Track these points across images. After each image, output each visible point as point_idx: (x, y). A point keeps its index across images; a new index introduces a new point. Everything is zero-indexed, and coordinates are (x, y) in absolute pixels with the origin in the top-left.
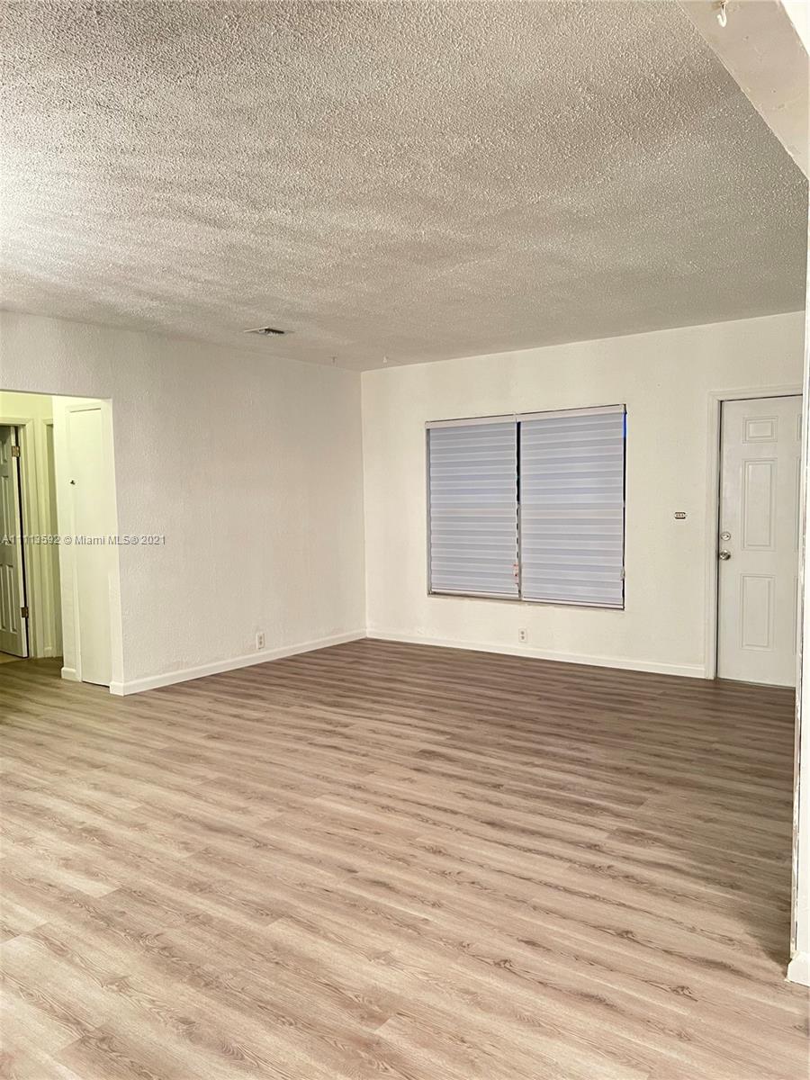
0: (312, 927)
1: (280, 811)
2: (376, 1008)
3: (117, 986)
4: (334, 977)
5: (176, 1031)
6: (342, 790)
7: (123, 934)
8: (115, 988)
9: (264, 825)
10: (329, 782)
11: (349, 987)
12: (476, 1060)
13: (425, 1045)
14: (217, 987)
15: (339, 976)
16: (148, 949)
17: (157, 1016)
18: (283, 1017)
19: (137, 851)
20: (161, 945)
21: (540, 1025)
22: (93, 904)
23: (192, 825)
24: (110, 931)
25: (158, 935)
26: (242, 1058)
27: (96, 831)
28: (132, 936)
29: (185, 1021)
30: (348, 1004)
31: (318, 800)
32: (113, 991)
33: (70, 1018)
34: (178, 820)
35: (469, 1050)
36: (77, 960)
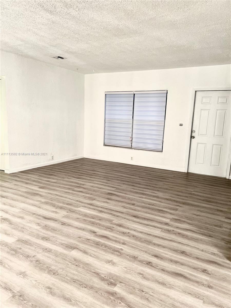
0: (86, 252)
1: (67, 212)
2: (112, 281)
3: (23, 275)
4: (97, 270)
5: (46, 292)
6: (86, 205)
7: (22, 256)
8: (21, 276)
9: (63, 217)
10: (81, 203)
11: (102, 273)
12: (148, 298)
13: (131, 293)
14: (58, 275)
15: (98, 269)
16: (31, 261)
17: (38, 286)
18: (82, 285)
19: (22, 226)
20: (36, 260)
21: (166, 285)
22: (9, 245)
23: (40, 217)
24: (17, 255)
25: (34, 256)
26: (71, 301)
27: (7, 219)
28: (25, 257)
29: (49, 288)
30: (103, 279)
31: (79, 209)
32: (21, 277)
33: (8, 288)
34: (34, 215)
35: (146, 294)
36: (7, 266)
